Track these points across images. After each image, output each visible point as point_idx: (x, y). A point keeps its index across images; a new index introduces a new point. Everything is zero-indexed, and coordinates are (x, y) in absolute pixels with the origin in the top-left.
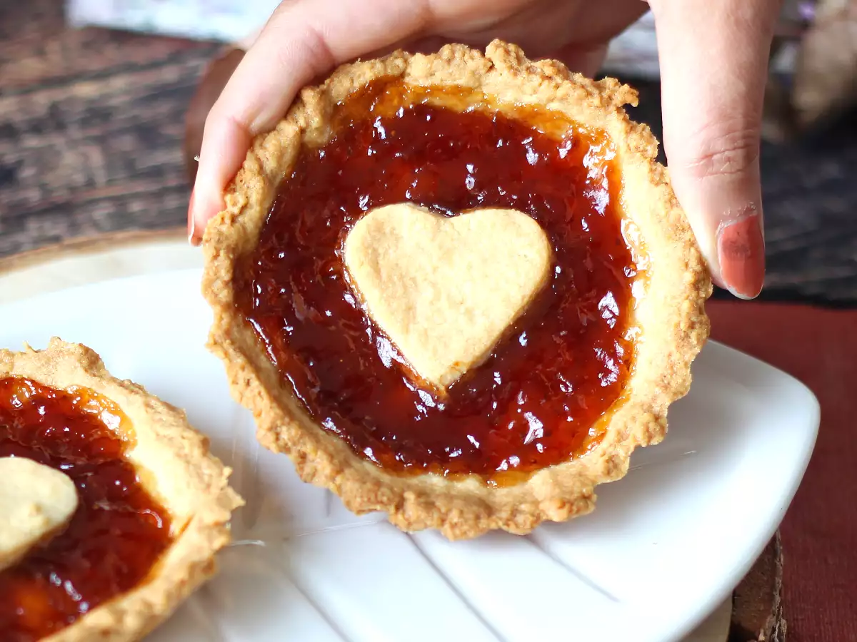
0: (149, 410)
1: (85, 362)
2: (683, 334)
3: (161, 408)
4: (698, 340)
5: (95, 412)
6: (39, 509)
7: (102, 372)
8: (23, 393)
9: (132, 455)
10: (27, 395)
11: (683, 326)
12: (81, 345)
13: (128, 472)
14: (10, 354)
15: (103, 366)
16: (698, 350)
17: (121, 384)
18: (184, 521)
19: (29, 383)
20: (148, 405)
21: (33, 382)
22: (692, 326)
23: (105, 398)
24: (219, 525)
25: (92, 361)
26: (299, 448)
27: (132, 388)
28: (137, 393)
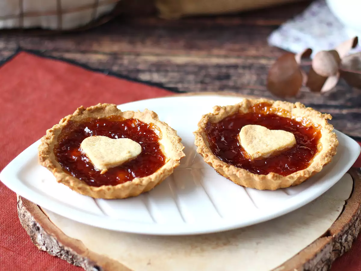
0: (167, 130)
1: (153, 116)
2: (323, 158)
3: (170, 130)
4: (327, 160)
5: (153, 130)
6: (129, 152)
7: (157, 119)
8: (135, 123)
9: (160, 142)
10: (136, 124)
11: (324, 156)
12: (152, 111)
13: (157, 146)
14: (133, 112)
15: (158, 117)
16: (326, 162)
17: (162, 123)
18: (169, 159)
19: (137, 120)
20: (167, 129)
21: (138, 120)
22: (327, 156)
23: (156, 126)
24: (177, 161)
25: (155, 116)
26: (207, 153)
27: (165, 124)
28: (165, 125)
